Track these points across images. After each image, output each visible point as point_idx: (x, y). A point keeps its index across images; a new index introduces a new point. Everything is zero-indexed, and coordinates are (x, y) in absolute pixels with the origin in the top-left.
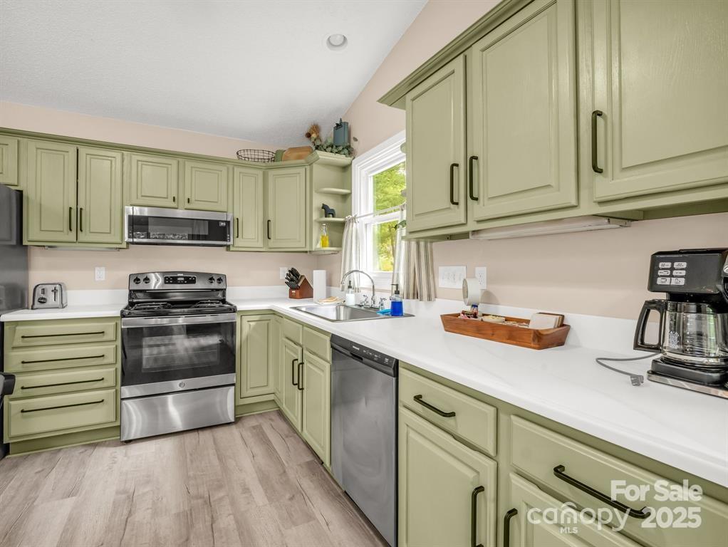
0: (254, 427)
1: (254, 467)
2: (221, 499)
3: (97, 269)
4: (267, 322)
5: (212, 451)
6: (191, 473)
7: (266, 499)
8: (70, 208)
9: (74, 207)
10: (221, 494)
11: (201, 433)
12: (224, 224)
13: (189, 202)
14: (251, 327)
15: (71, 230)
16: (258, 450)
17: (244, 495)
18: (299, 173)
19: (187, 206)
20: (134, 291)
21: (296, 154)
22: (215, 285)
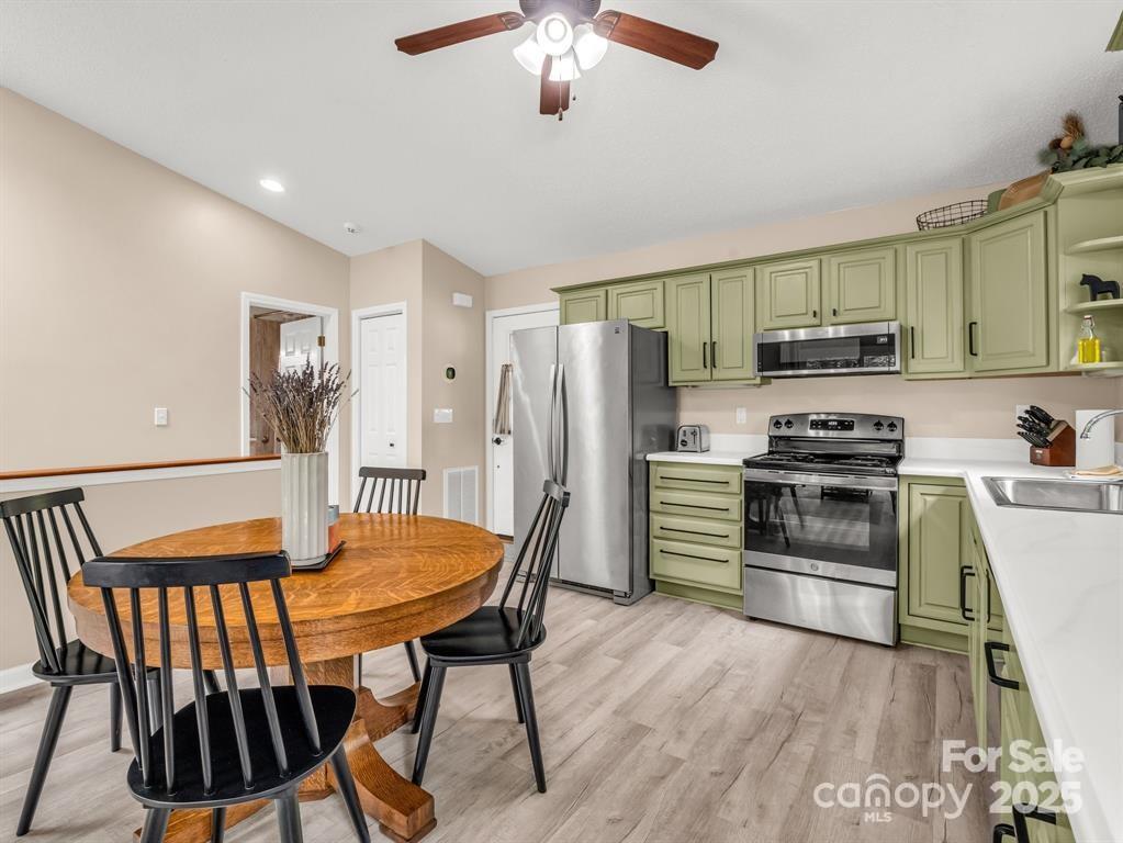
0: (922, 666)
1: (884, 712)
2: (814, 724)
3: (738, 410)
4: (960, 499)
5: (839, 669)
6: (797, 680)
7: (872, 756)
8: (705, 344)
9: (709, 342)
10: (818, 719)
11: (839, 642)
12: (884, 340)
13: (834, 314)
14: (928, 505)
15: (705, 367)
16: (906, 697)
17: (844, 736)
18: (1032, 226)
19: (835, 320)
20: (775, 437)
21: (1027, 190)
22: (885, 434)
